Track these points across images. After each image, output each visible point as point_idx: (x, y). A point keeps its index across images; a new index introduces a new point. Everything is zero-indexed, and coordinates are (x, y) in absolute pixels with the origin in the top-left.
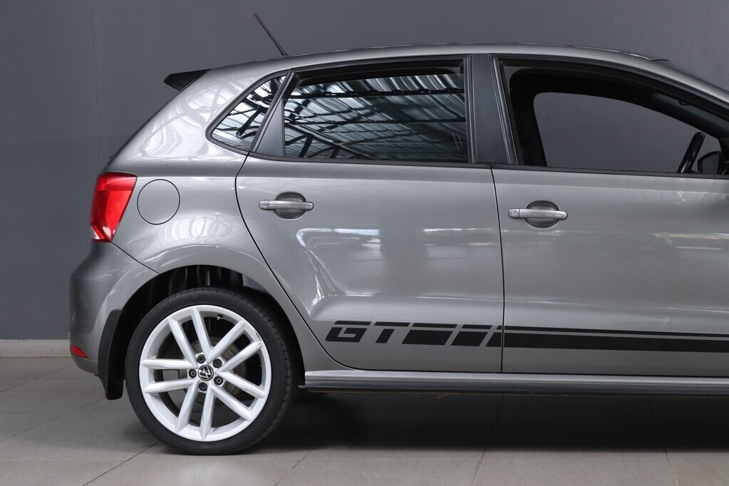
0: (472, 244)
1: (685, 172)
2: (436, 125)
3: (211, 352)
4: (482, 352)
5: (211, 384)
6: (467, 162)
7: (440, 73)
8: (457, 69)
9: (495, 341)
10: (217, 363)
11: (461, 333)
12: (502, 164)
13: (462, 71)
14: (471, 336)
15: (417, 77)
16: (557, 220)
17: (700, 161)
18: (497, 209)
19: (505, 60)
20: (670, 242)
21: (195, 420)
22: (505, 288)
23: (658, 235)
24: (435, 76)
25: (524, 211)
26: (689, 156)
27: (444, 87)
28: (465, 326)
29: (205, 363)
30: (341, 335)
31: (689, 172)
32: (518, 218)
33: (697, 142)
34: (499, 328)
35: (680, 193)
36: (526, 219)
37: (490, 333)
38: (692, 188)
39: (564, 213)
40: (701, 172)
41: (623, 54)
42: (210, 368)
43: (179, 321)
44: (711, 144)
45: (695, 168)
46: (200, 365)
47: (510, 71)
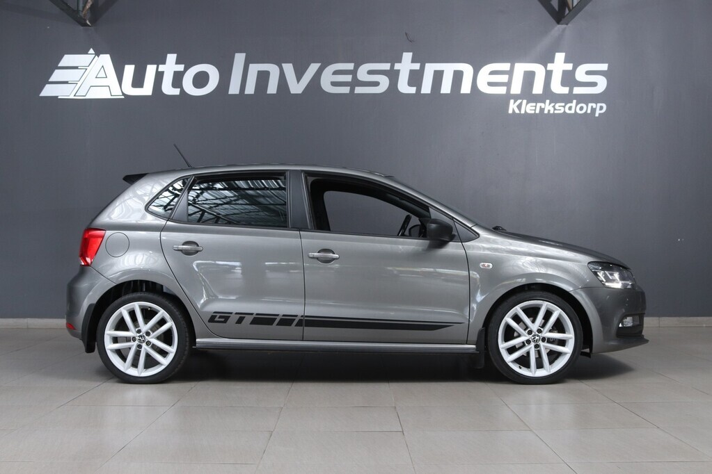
0: (292, 271)
1: (401, 235)
2: (272, 207)
3: (145, 328)
4: (293, 329)
5: (144, 345)
6: (286, 227)
7: (276, 179)
8: (282, 177)
9: (300, 323)
10: (148, 334)
11: (281, 319)
12: (305, 229)
13: (285, 179)
14: (286, 321)
15: (263, 181)
16: (334, 259)
17: (410, 229)
18: (302, 253)
19: (308, 173)
20: (395, 272)
21: (135, 364)
22: (305, 295)
23: (389, 268)
24: (273, 180)
25: (316, 254)
26: (404, 227)
27: (278, 187)
28: (284, 315)
29: (141, 334)
30: (217, 319)
31: (403, 235)
32: (313, 258)
33: (408, 219)
34: (302, 316)
35: (400, 247)
36: (317, 258)
37: (297, 319)
38: (402, 244)
39: (337, 256)
40: (410, 236)
41: (371, 173)
42: (144, 336)
43: (127, 310)
44: (415, 221)
45: (407, 232)
46: (138, 335)
47: (311, 179)
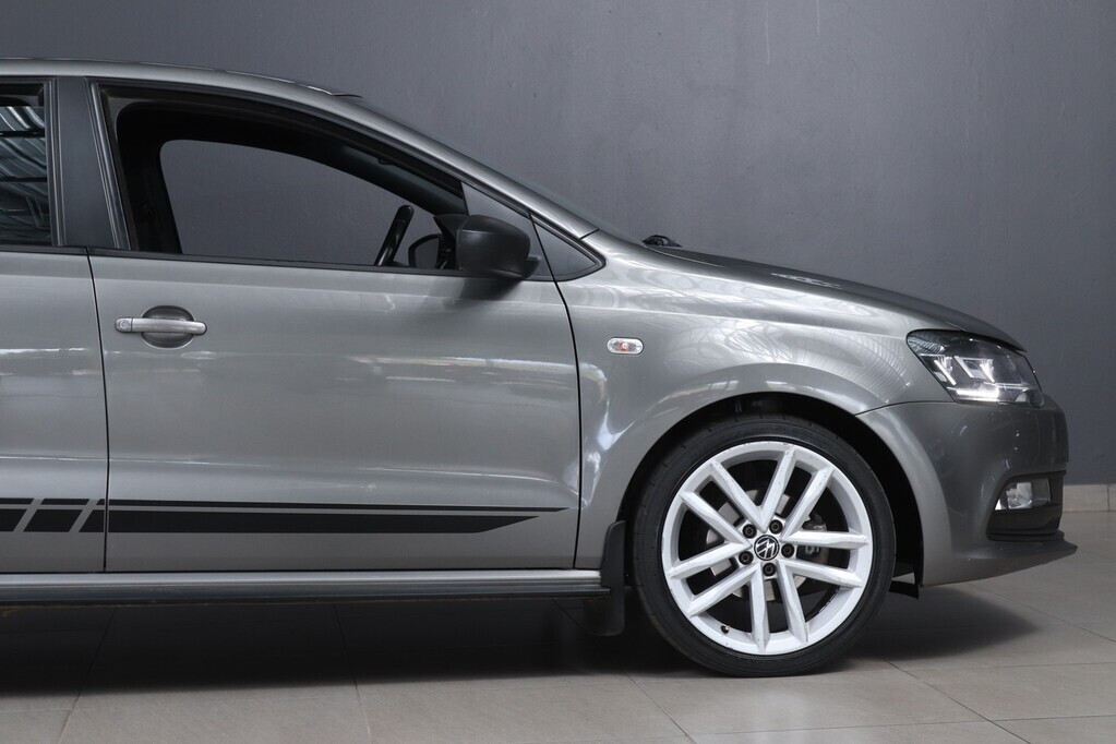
1: (384, 264)
2: (12, 186)
4: (75, 540)
8: (34, 99)
9: (95, 523)
11: (39, 512)
12: (106, 249)
13: (41, 103)
14: (55, 517)
16: (191, 335)
17: (412, 248)
18: (96, 320)
19: (110, 88)
20: (377, 370)
22: (109, 441)
23: (364, 360)
24: (11, 108)
25: (139, 322)
26: (392, 242)
27: (27, 127)
28: (46, 501)
31: (391, 264)
32: (131, 332)
33: (403, 217)
34: (101, 502)
35: (388, 297)
36: (143, 334)
37: (86, 512)
38: (393, 288)
39: (201, 325)
40: (413, 265)
41: (298, 86)
44: (424, 222)
45: (402, 255)
47: (118, 104)
